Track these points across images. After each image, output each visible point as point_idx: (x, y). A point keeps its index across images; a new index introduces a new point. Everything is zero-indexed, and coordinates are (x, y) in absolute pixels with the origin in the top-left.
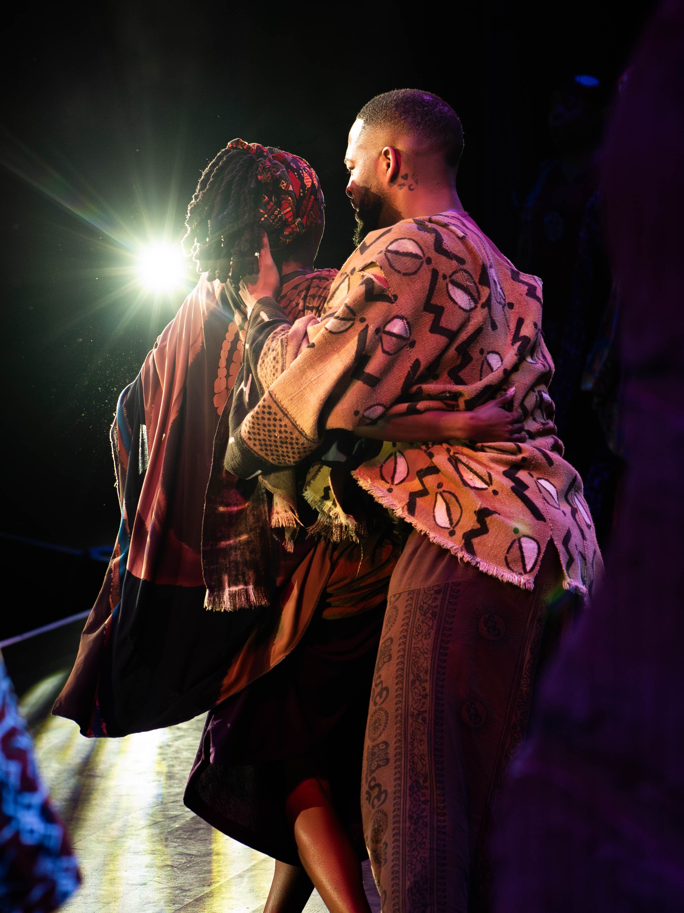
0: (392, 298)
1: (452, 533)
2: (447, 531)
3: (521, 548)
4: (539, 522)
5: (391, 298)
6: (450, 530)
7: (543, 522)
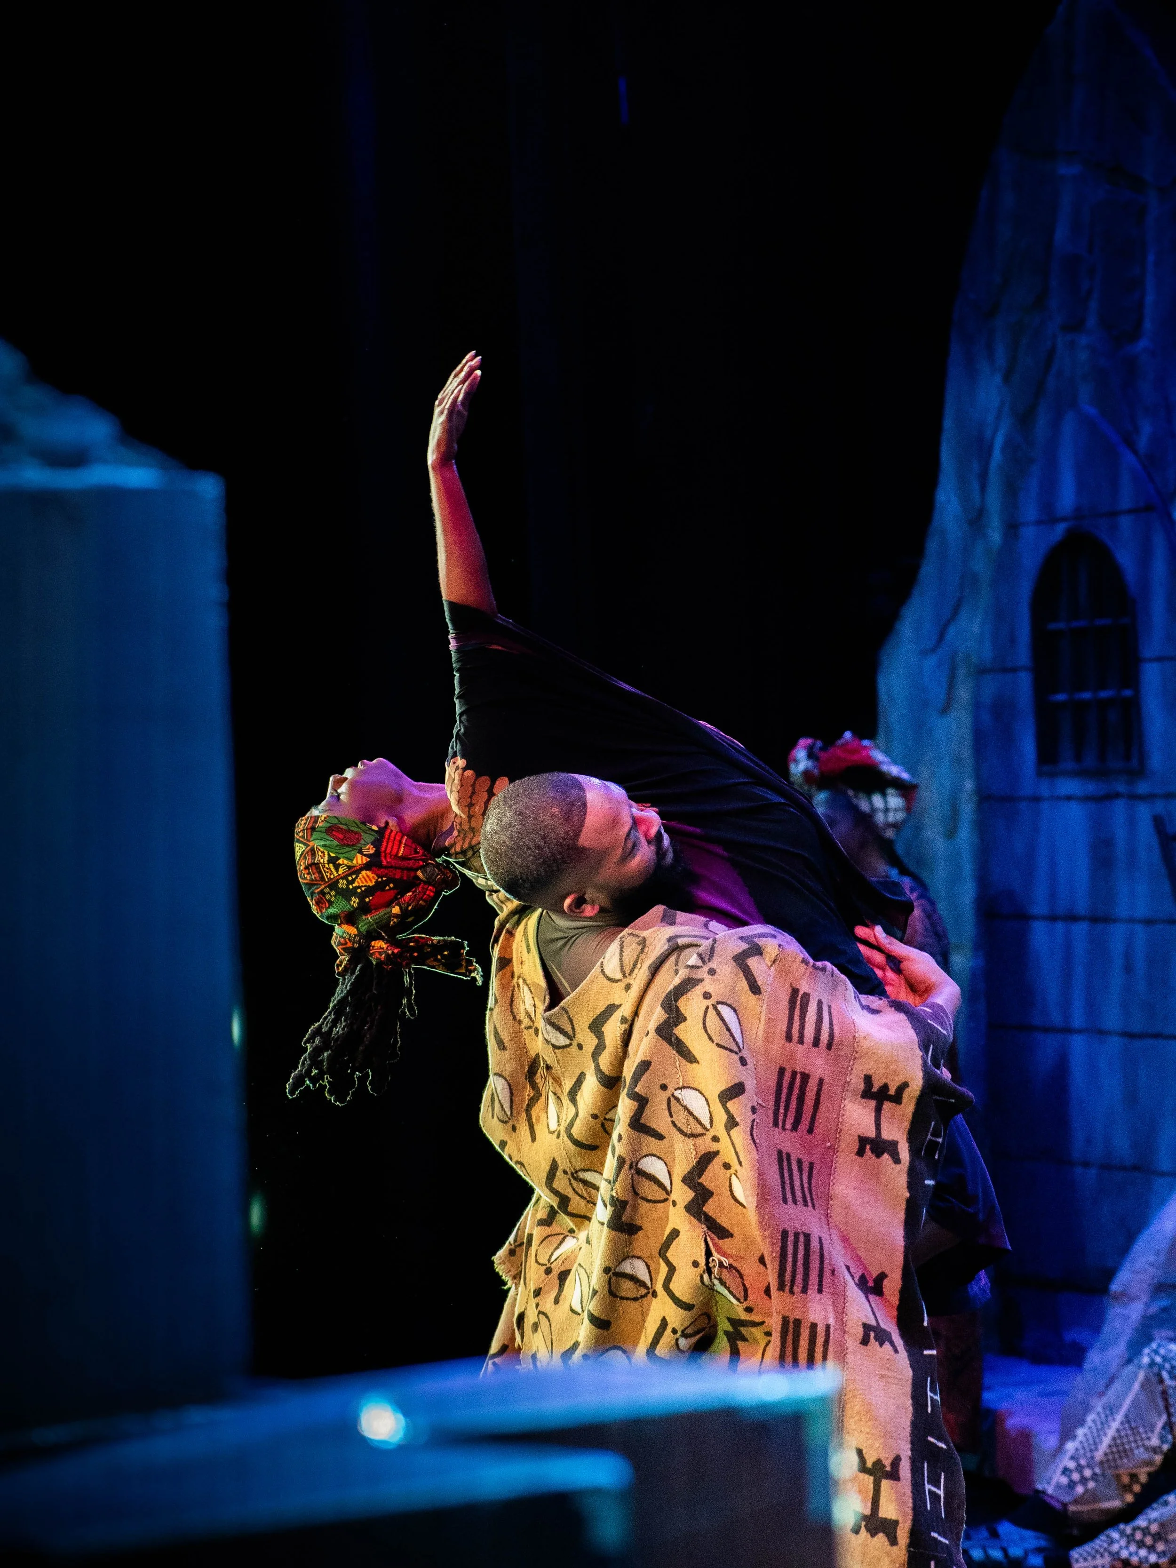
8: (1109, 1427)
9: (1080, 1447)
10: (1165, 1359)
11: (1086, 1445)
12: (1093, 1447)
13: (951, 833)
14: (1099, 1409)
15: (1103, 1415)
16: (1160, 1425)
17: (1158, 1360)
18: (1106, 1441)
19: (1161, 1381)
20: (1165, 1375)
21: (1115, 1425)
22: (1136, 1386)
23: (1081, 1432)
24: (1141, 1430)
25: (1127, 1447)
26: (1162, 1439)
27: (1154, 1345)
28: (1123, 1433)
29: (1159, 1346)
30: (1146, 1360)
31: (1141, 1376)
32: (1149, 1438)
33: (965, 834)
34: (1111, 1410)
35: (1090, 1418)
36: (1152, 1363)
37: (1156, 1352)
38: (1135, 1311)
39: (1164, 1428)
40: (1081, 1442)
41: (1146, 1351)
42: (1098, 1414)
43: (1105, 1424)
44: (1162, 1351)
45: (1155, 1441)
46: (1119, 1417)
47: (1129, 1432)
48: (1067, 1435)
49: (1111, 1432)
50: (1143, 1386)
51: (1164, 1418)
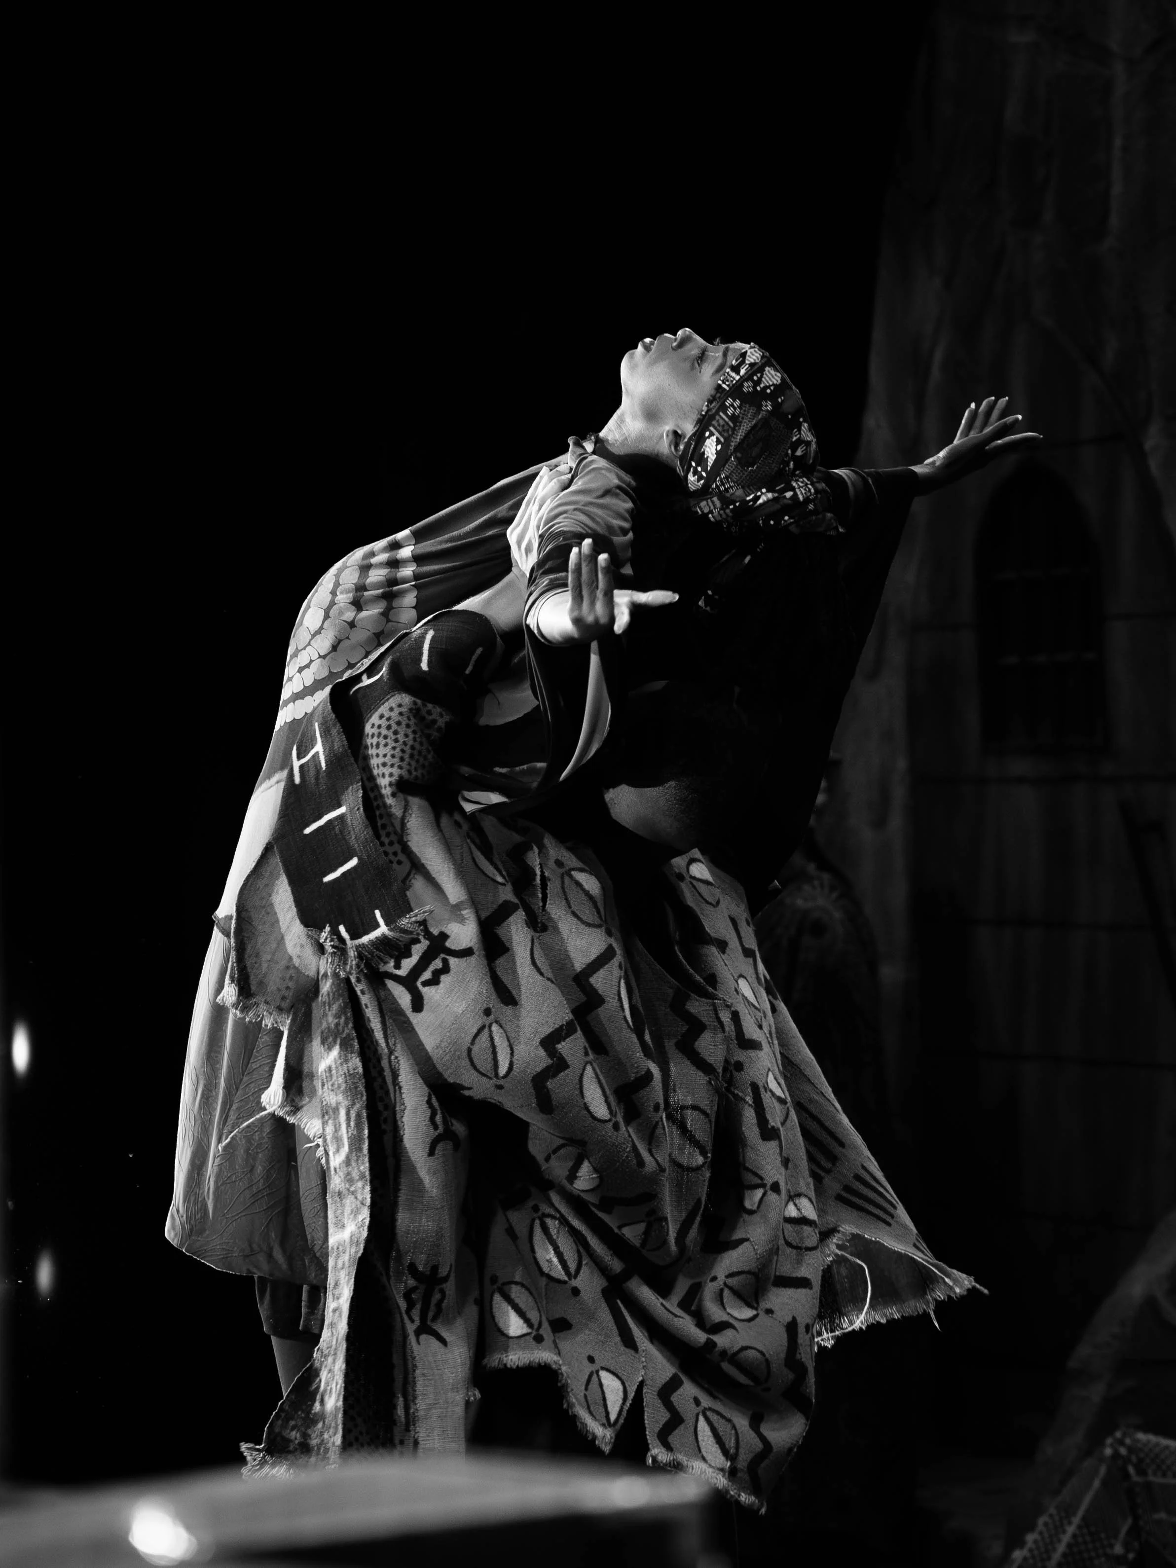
0: (539, 925)
1: (539, 1339)
2: (530, 1339)
3: (601, 1385)
4: (627, 1350)
5: (538, 923)
6: (533, 1335)
7: (632, 1352)
8: (1064, 1532)
9: (1028, 1555)
10: (1130, 1450)
11: (1036, 1552)
12: (1045, 1556)
13: (880, 822)
14: (1052, 1511)
15: (1057, 1518)
16: (1124, 1530)
17: (1123, 1451)
18: (1061, 1548)
19: (1127, 1476)
20: (1131, 1470)
21: (1071, 1530)
22: (1097, 1483)
23: (1030, 1538)
24: (1103, 1535)
25: (1086, 1555)
26: (1127, 1546)
27: (1118, 1434)
28: (1080, 1540)
29: (1124, 1435)
30: (1108, 1451)
31: (1103, 1470)
32: (1111, 1546)
33: (897, 822)
34: (1068, 1511)
35: (1041, 1521)
36: (1116, 1455)
37: (1121, 1442)
38: (1096, 1392)
39: (1129, 1533)
40: (1031, 1550)
41: (1109, 1441)
42: (1051, 1516)
43: (1059, 1529)
44: (1128, 1441)
45: (1118, 1549)
46: (1076, 1520)
47: (1088, 1538)
48: (1015, 1541)
49: (1066, 1538)
50: (1104, 1483)
51: (1130, 1521)
